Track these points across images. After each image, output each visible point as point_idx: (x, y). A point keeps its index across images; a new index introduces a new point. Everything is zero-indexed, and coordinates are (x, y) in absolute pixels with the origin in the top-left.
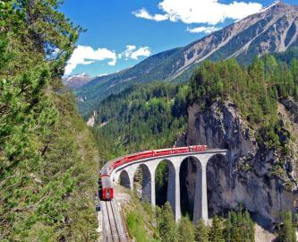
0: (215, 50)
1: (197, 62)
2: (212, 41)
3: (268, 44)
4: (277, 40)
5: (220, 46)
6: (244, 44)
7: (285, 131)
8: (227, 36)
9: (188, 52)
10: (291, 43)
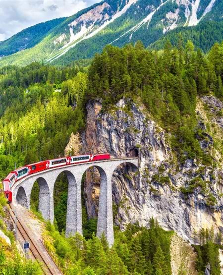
0: (108, 23)
1: (85, 38)
2: (104, 11)
3: (175, 16)
4: (187, 10)
5: (114, 17)
6: (146, 16)
7: (206, 135)
8: (124, 5)
9: (74, 23)
10: (204, 14)
